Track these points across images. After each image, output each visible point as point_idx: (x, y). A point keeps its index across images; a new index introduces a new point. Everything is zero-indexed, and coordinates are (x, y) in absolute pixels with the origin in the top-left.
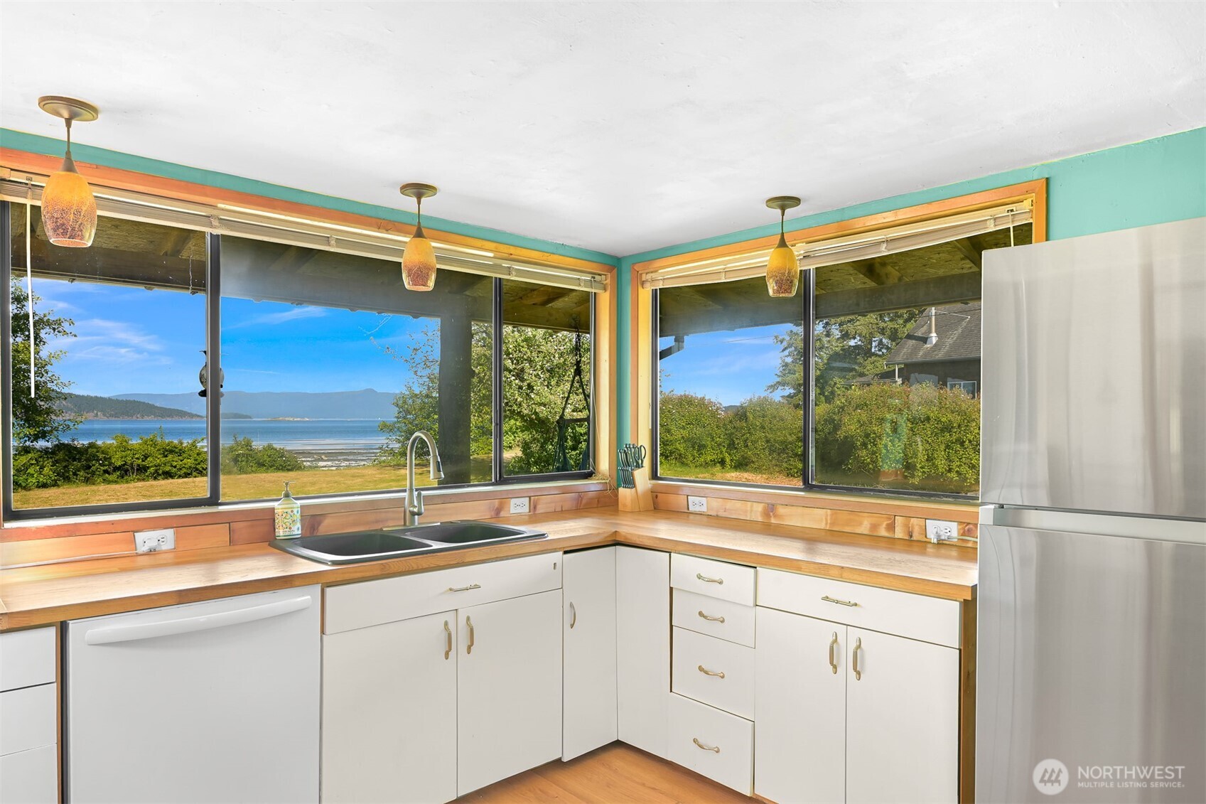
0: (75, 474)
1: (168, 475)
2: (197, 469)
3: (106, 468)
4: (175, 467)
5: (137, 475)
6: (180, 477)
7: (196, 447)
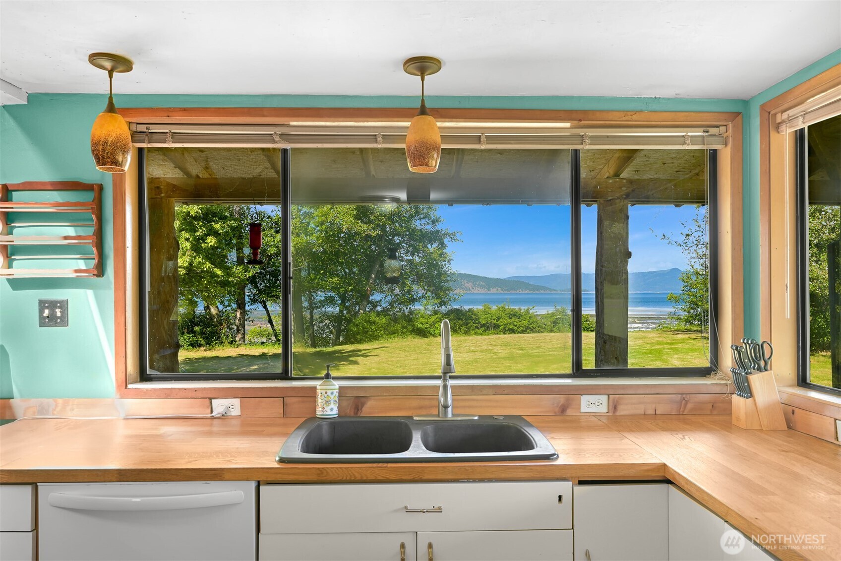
0: (459, 328)
1: (512, 331)
2: (530, 328)
3: (476, 325)
4: (516, 326)
5: (494, 330)
6: (519, 332)
7: (529, 313)
